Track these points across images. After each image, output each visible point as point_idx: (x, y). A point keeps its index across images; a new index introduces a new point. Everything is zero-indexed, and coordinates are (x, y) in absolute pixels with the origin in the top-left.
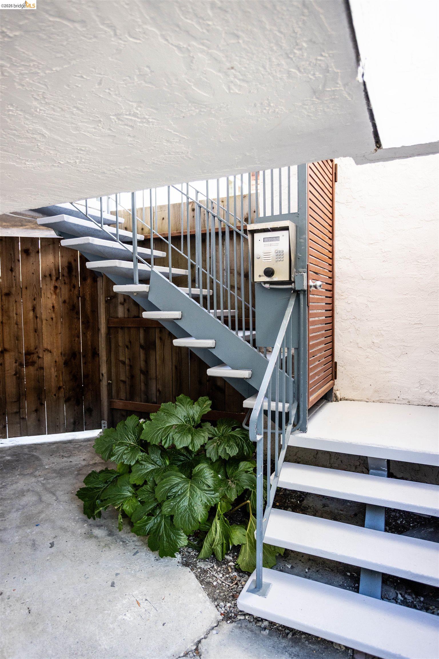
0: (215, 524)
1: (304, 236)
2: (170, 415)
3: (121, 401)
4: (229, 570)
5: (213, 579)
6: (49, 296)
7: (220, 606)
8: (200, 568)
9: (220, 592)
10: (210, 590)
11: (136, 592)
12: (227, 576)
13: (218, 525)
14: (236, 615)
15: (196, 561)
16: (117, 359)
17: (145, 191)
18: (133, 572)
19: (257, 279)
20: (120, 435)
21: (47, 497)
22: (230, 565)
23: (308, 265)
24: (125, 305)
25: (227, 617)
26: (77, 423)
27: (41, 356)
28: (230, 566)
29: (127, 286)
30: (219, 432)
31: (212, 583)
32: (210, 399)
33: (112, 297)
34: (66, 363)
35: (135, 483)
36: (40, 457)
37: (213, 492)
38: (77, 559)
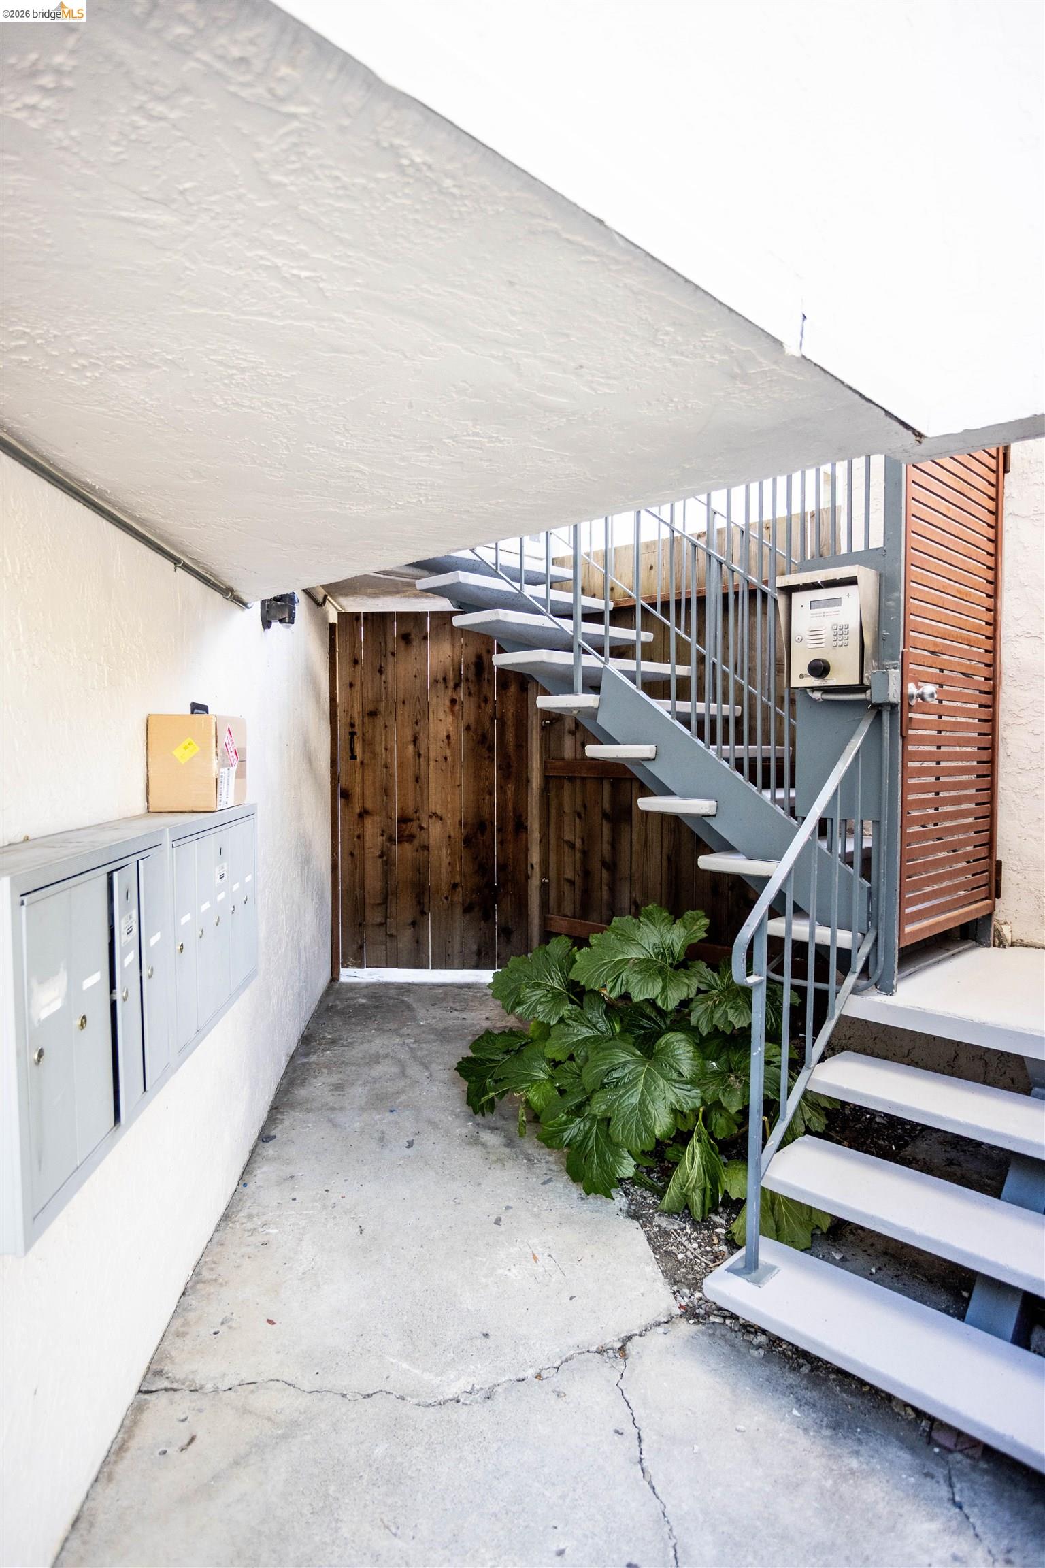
0: (691, 1150)
1: (896, 595)
2: (628, 939)
3: (564, 918)
4: (713, 1240)
5: (678, 1249)
6: (442, 716)
7: (681, 1294)
8: (659, 1226)
9: (688, 1273)
10: (670, 1265)
11: (536, 1241)
12: (708, 1249)
13: (697, 1151)
14: (708, 1314)
15: (653, 1214)
16: (560, 837)
17: (595, 522)
18: (535, 1209)
19: (796, 682)
20: (537, 969)
21: (414, 1070)
22: (717, 1233)
23: (903, 652)
24: (578, 735)
25: (690, 1313)
26: (483, 954)
27: (424, 825)
28: (718, 1235)
29: (561, 697)
30: (722, 982)
31: (676, 1255)
32: (706, 916)
33: (554, 719)
34: (467, 841)
35: (553, 1056)
36: (414, 1005)
37: (689, 1087)
38: (447, 1173)
